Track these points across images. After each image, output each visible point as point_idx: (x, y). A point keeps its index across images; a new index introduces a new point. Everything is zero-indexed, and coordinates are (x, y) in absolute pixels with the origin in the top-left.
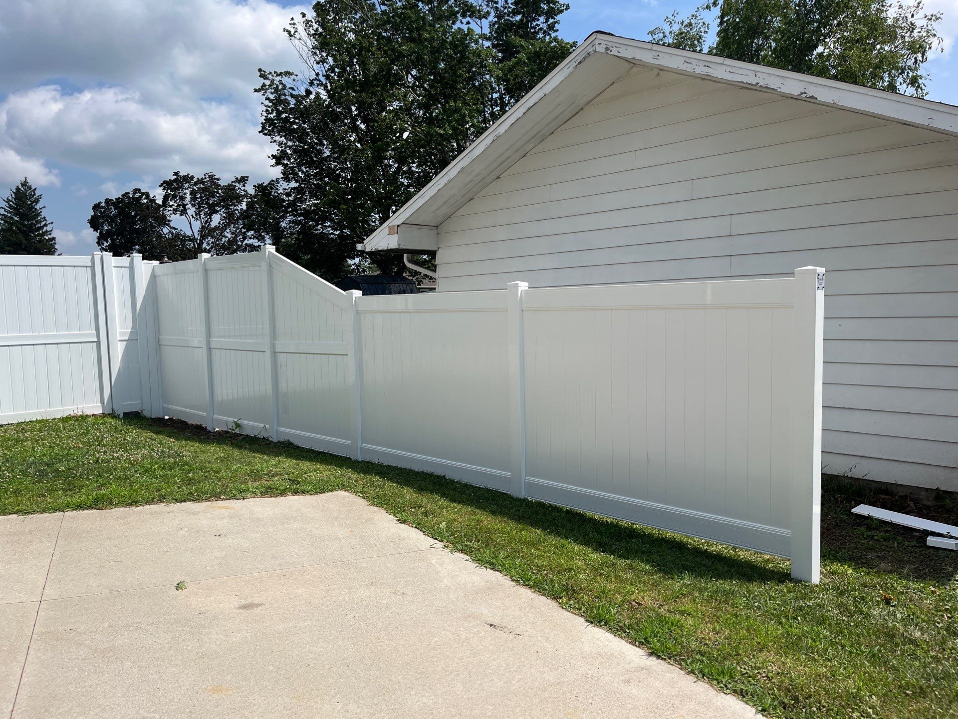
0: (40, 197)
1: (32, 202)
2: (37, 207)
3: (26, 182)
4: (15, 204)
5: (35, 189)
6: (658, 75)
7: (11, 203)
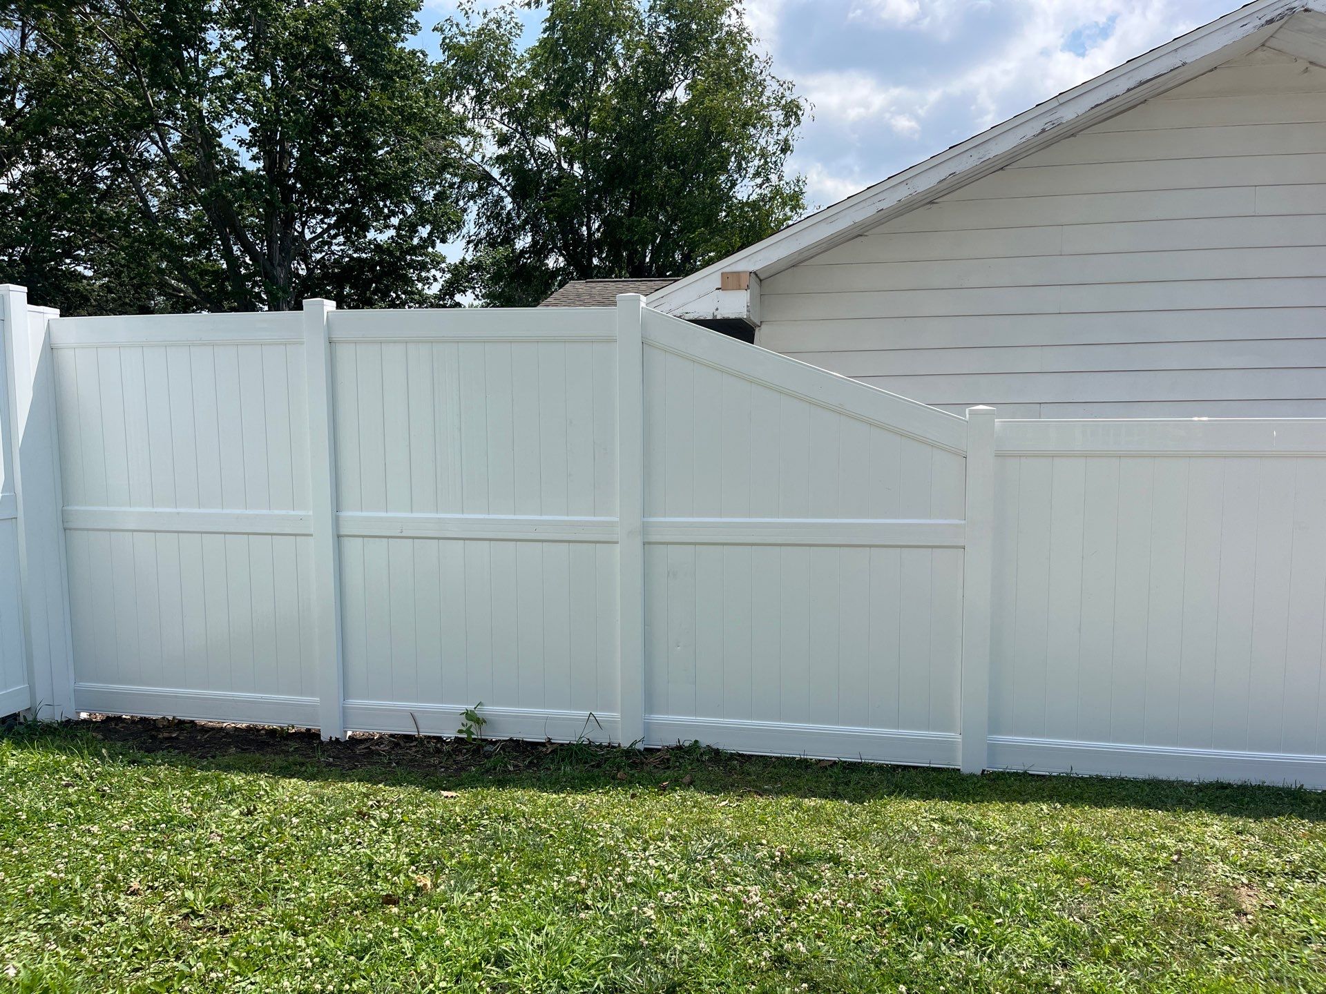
6: (1306, 70)
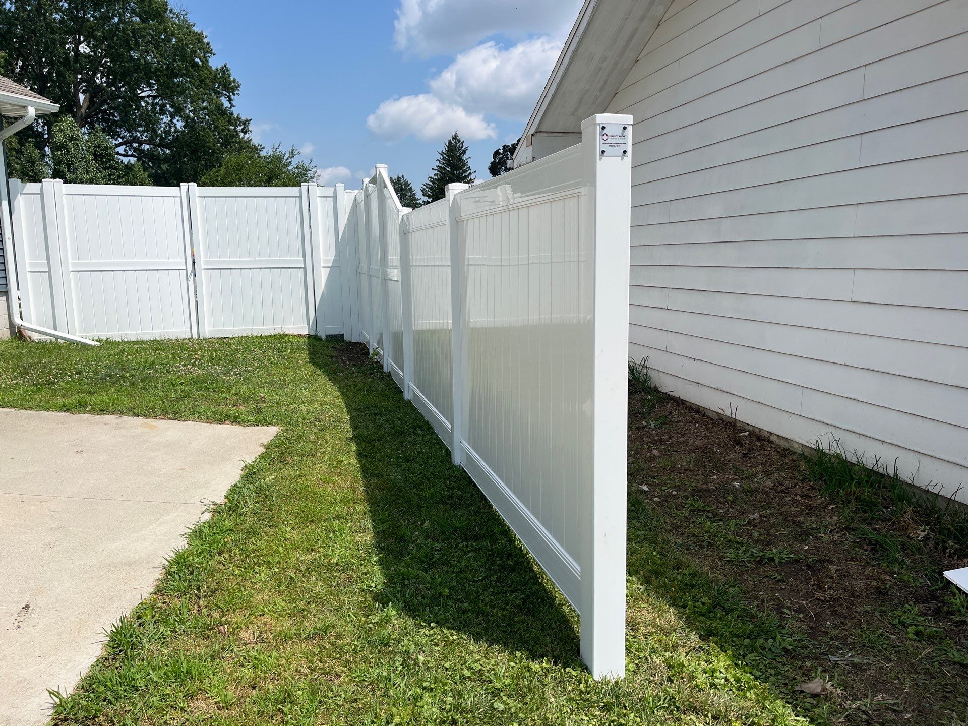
0: (466, 149)
1: (461, 154)
2: (464, 158)
3: (456, 136)
4: (447, 156)
5: (463, 142)
7: (445, 156)
